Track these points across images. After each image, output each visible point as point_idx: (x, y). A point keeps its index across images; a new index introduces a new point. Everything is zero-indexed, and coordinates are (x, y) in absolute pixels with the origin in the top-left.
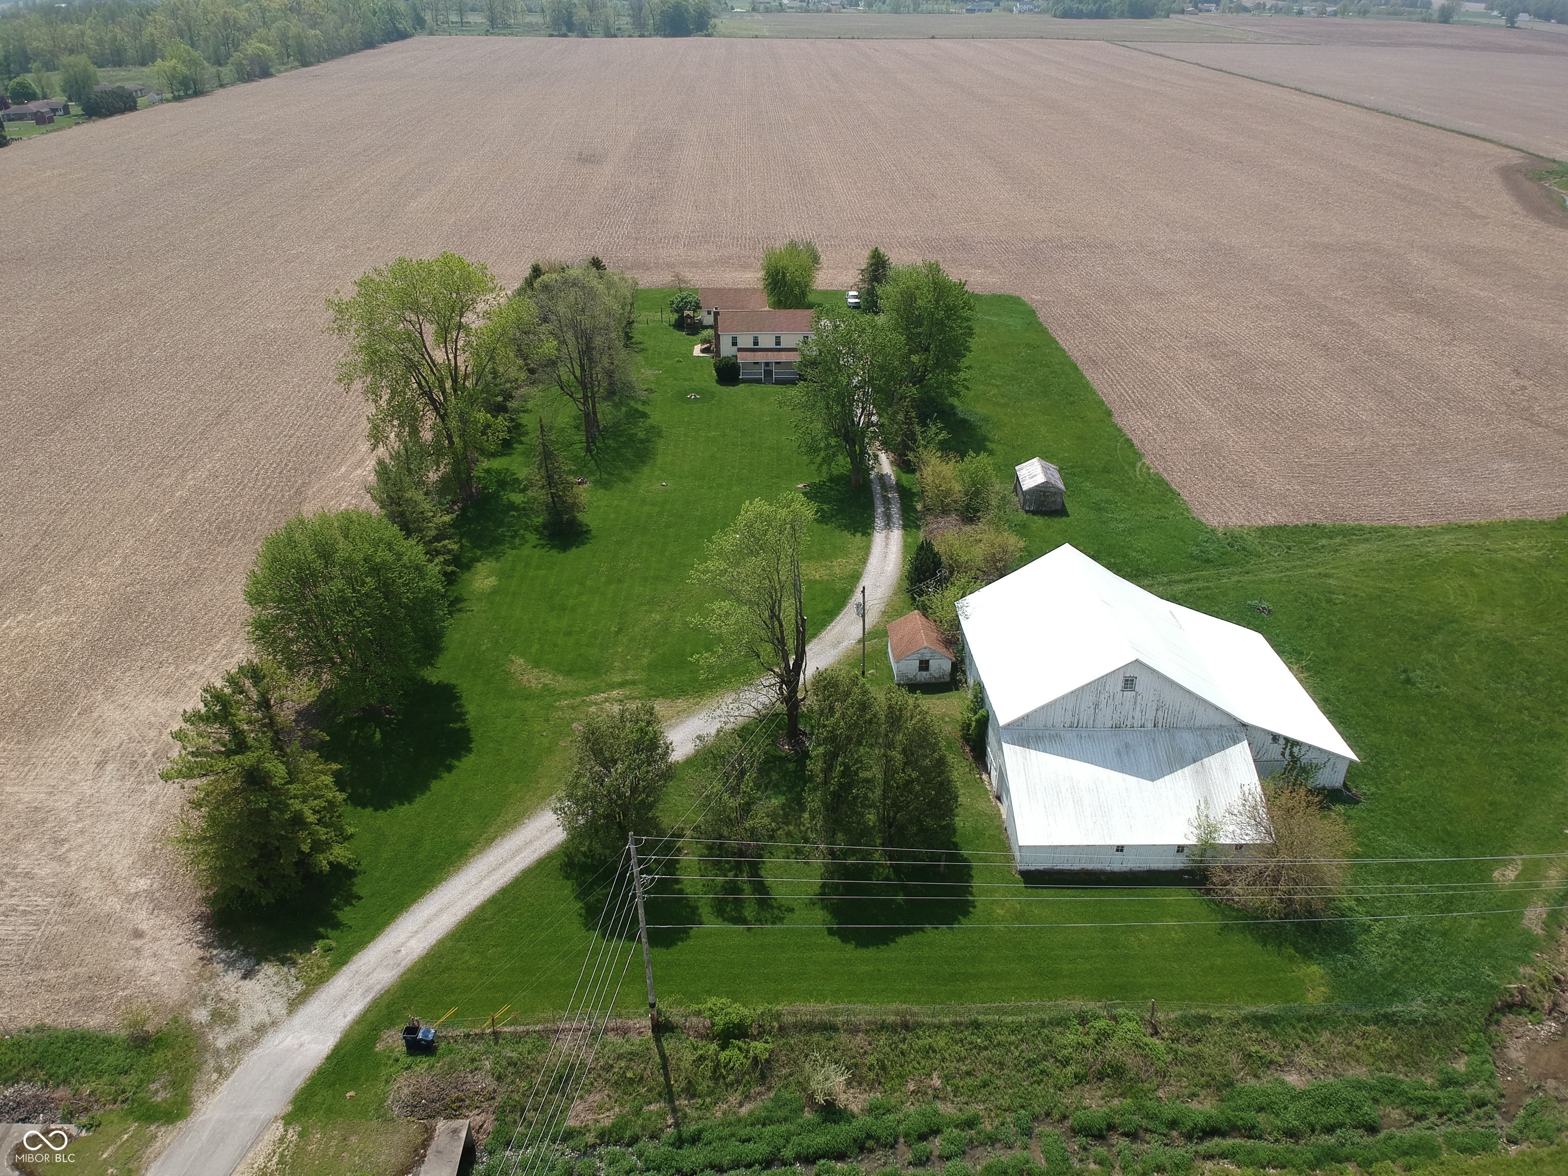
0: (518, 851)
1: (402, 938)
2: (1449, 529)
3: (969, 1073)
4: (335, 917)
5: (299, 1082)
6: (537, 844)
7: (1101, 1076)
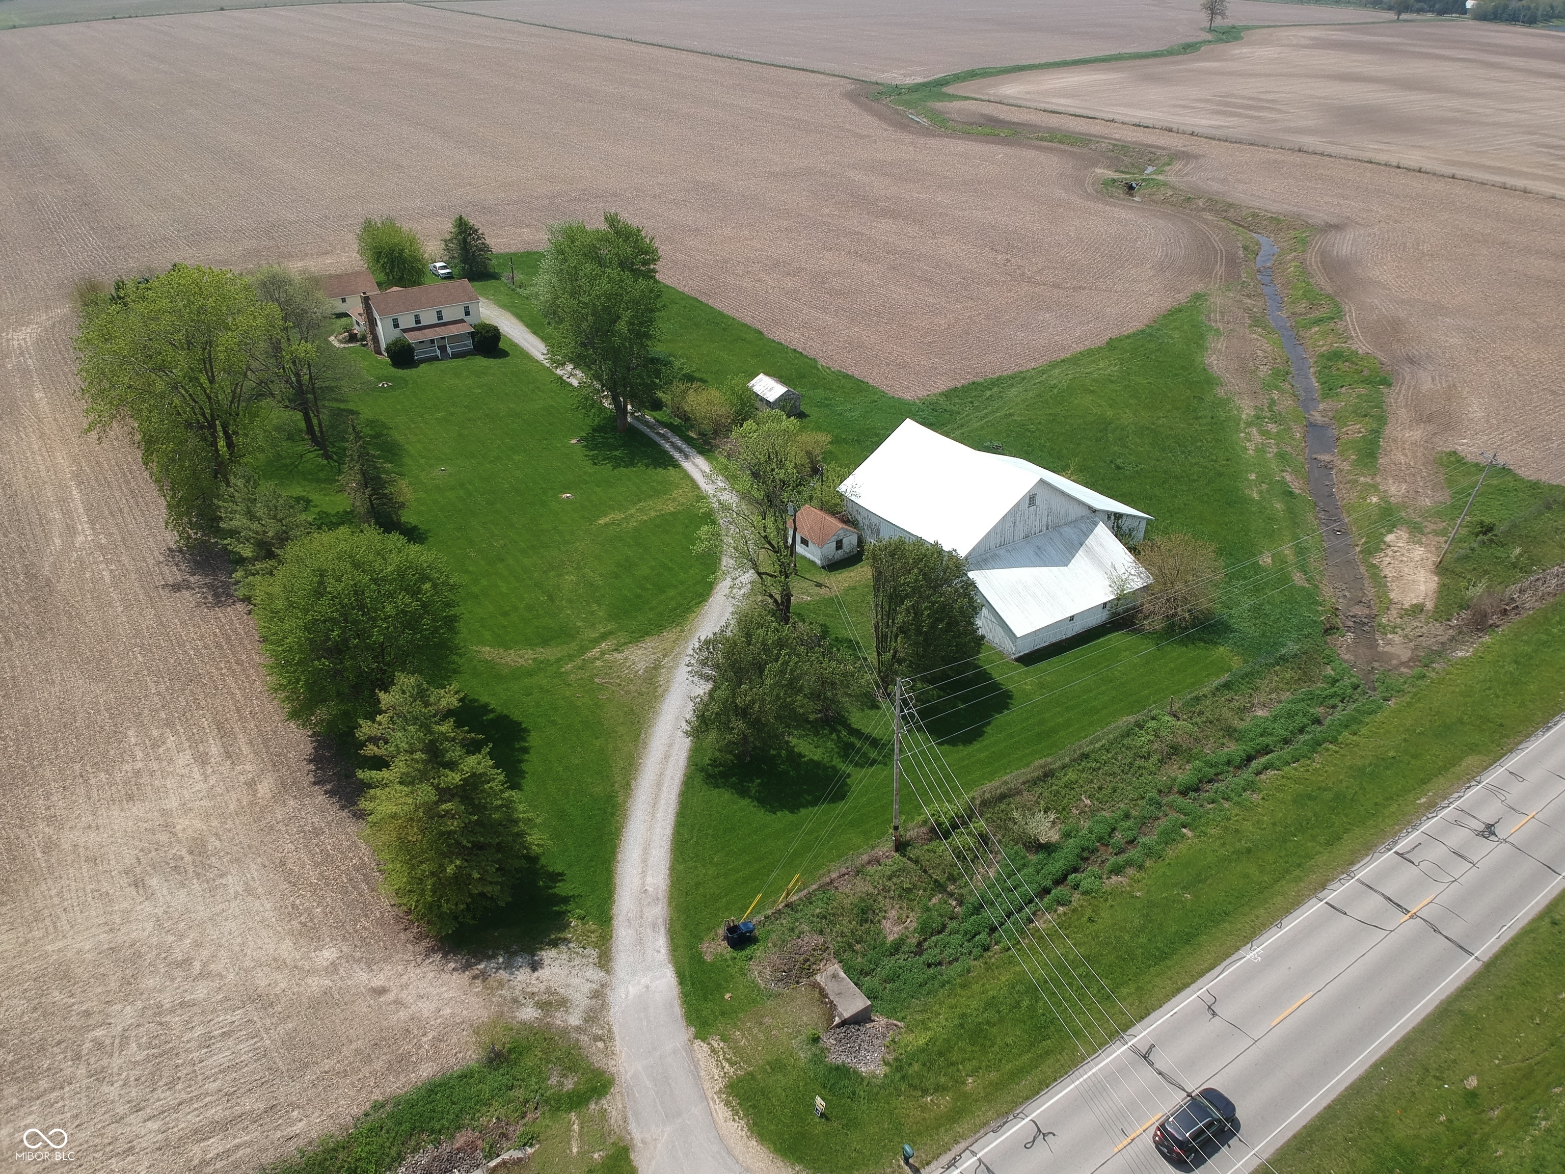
0: (659, 785)
1: (637, 881)
2: (1054, 365)
3: (1100, 788)
4: (556, 895)
5: (678, 1010)
6: (669, 773)
7: (1170, 756)
